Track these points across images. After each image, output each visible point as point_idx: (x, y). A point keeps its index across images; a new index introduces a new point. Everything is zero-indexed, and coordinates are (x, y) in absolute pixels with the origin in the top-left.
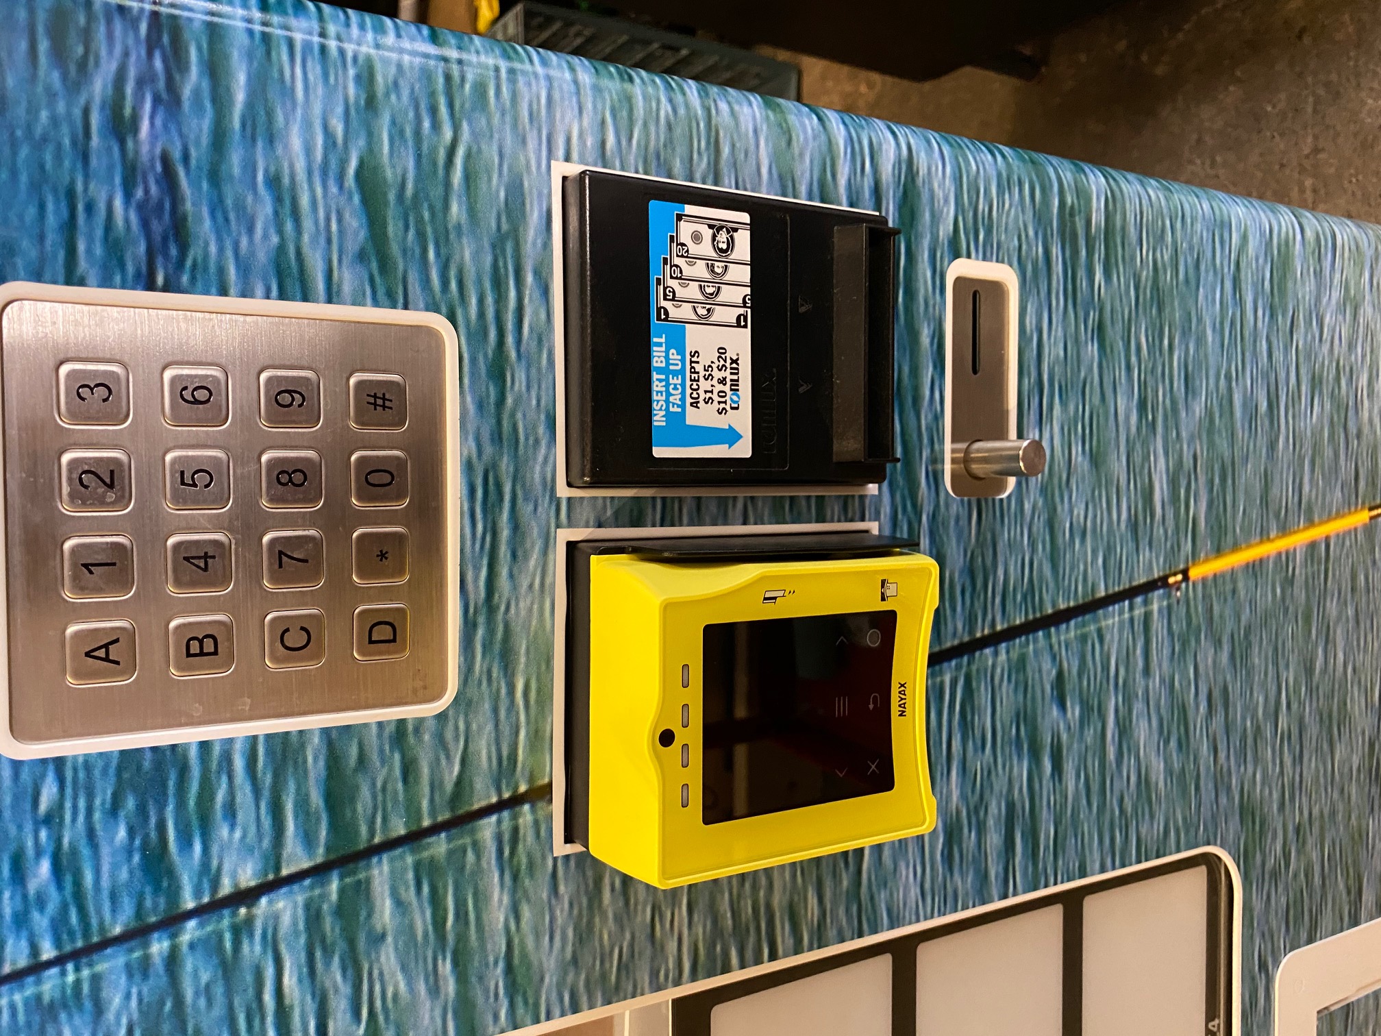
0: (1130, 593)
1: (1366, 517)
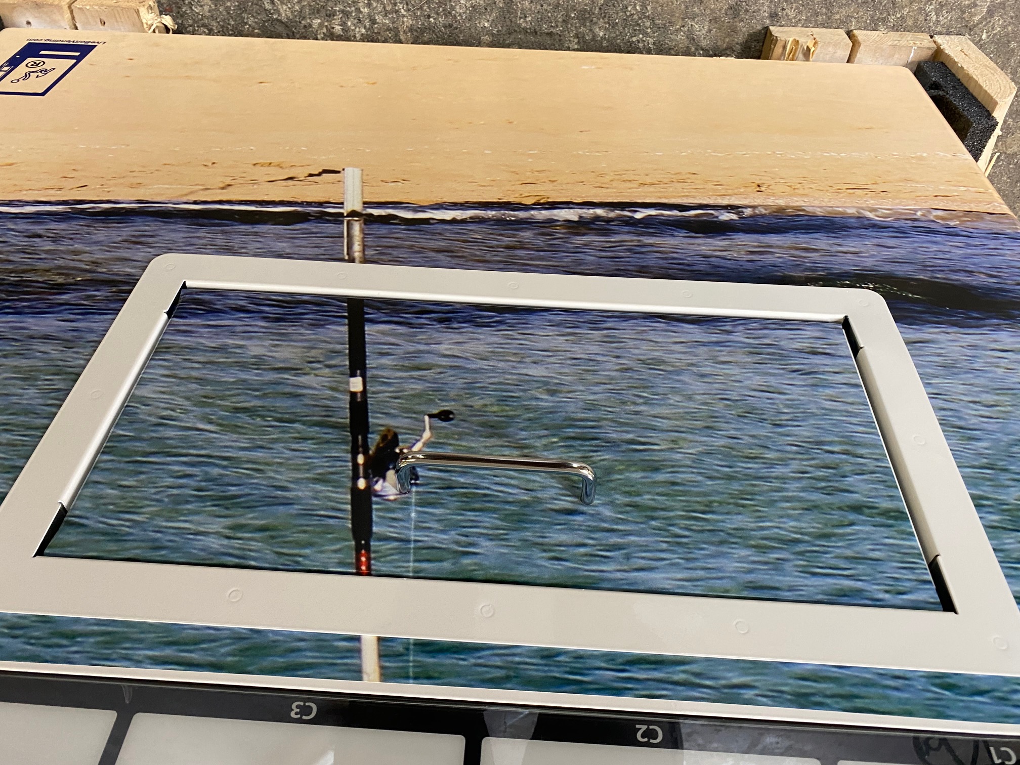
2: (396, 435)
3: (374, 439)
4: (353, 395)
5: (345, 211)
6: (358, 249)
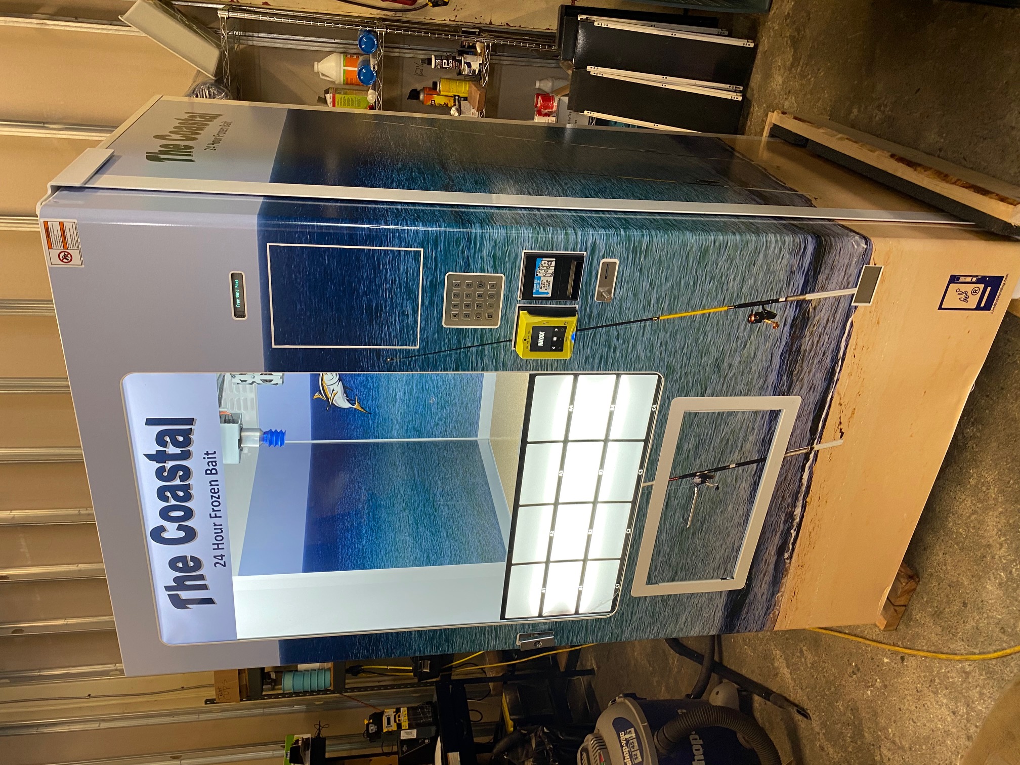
0: (641, 321)
1: (726, 308)
2: (713, 478)
3: (712, 474)
4: (729, 466)
5: (814, 445)
6: (792, 454)
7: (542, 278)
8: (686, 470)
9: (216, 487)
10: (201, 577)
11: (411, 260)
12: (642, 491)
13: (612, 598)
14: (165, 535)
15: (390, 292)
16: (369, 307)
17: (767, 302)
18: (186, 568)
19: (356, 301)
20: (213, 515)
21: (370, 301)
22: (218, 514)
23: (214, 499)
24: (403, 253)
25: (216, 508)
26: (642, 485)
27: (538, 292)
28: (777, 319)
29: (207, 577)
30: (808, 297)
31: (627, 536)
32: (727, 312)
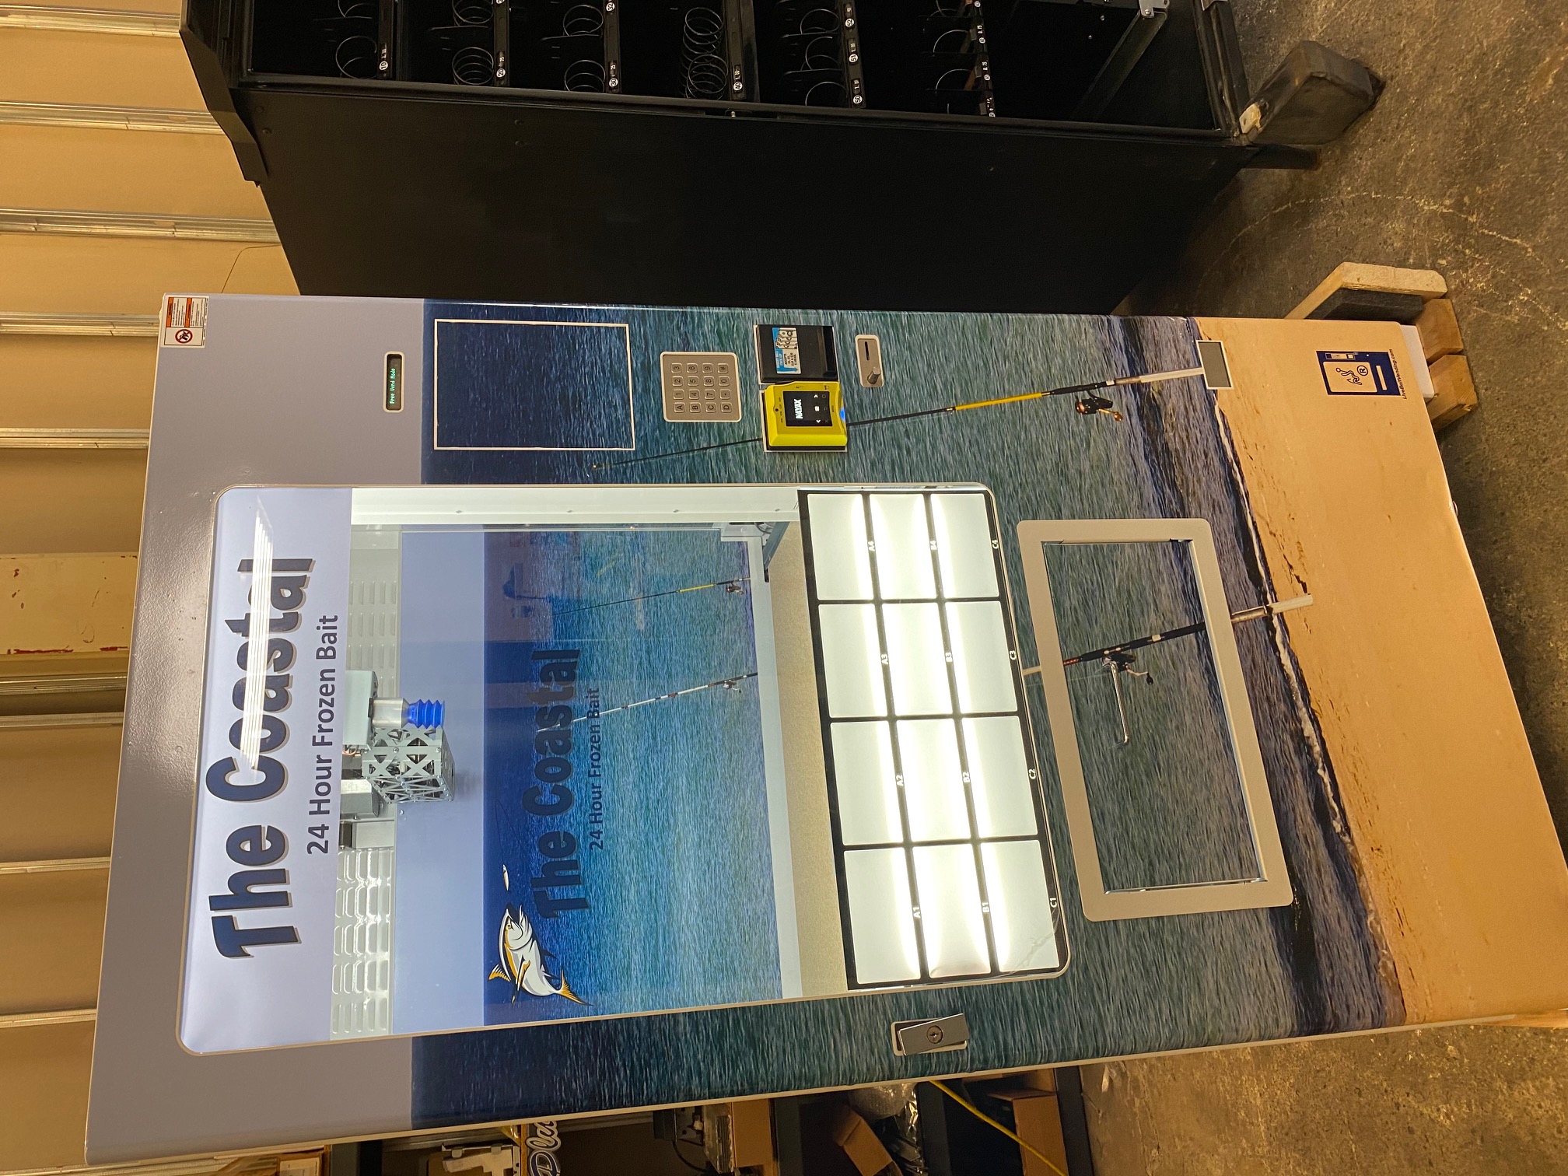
0: (932, 412)
1: (1040, 395)
2: (1134, 661)
3: (1130, 652)
4: (1151, 638)
5: (1270, 604)
6: (1242, 618)
7: (784, 351)
8: (1083, 645)
9: (330, 683)
10: (281, 876)
11: (614, 338)
12: (1027, 684)
13: (1053, 931)
14: (233, 779)
15: (591, 377)
16: (564, 397)
17: (1092, 386)
18: (258, 856)
19: (546, 388)
20: (318, 740)
21: (564, 388)
22: (328, 737)
23: (325, 707)
24: (603, 330)
25: (325, 726)
26: (1023, 673)
27: (782, 368)
28: (1115, 408)
29: (291, 877)
30: (1144, 379)
31: (1034, 784)
32: (1043, 399)
